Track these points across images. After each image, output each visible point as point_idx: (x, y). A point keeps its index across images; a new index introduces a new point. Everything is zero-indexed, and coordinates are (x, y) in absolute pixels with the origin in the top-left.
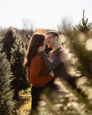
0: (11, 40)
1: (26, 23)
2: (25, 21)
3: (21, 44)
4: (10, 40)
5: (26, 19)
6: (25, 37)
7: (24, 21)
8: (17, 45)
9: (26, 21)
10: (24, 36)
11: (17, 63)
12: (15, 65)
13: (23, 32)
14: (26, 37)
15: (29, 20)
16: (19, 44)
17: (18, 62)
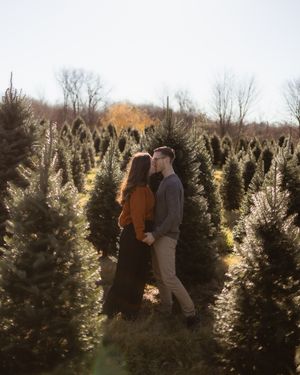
0: (14, 144)
1: (72, 85)
2: (70, 76)
3: (53, 164)
4: (10, 142)
5: (74, 72)
6: (70, 129)
7: (66, 77)
8: (33, 169)
9: (75, 76)
10: (65, 129)
11: (35, 264)
12: (22, 274)
13: (62, 114)
14: (74, 132)
15: (82, 75)
16: (48, 165)
17: (41, 258)
